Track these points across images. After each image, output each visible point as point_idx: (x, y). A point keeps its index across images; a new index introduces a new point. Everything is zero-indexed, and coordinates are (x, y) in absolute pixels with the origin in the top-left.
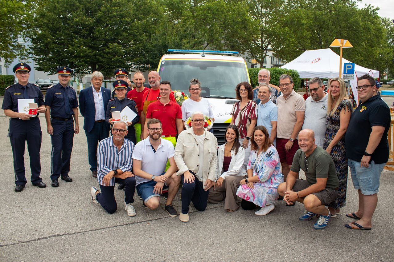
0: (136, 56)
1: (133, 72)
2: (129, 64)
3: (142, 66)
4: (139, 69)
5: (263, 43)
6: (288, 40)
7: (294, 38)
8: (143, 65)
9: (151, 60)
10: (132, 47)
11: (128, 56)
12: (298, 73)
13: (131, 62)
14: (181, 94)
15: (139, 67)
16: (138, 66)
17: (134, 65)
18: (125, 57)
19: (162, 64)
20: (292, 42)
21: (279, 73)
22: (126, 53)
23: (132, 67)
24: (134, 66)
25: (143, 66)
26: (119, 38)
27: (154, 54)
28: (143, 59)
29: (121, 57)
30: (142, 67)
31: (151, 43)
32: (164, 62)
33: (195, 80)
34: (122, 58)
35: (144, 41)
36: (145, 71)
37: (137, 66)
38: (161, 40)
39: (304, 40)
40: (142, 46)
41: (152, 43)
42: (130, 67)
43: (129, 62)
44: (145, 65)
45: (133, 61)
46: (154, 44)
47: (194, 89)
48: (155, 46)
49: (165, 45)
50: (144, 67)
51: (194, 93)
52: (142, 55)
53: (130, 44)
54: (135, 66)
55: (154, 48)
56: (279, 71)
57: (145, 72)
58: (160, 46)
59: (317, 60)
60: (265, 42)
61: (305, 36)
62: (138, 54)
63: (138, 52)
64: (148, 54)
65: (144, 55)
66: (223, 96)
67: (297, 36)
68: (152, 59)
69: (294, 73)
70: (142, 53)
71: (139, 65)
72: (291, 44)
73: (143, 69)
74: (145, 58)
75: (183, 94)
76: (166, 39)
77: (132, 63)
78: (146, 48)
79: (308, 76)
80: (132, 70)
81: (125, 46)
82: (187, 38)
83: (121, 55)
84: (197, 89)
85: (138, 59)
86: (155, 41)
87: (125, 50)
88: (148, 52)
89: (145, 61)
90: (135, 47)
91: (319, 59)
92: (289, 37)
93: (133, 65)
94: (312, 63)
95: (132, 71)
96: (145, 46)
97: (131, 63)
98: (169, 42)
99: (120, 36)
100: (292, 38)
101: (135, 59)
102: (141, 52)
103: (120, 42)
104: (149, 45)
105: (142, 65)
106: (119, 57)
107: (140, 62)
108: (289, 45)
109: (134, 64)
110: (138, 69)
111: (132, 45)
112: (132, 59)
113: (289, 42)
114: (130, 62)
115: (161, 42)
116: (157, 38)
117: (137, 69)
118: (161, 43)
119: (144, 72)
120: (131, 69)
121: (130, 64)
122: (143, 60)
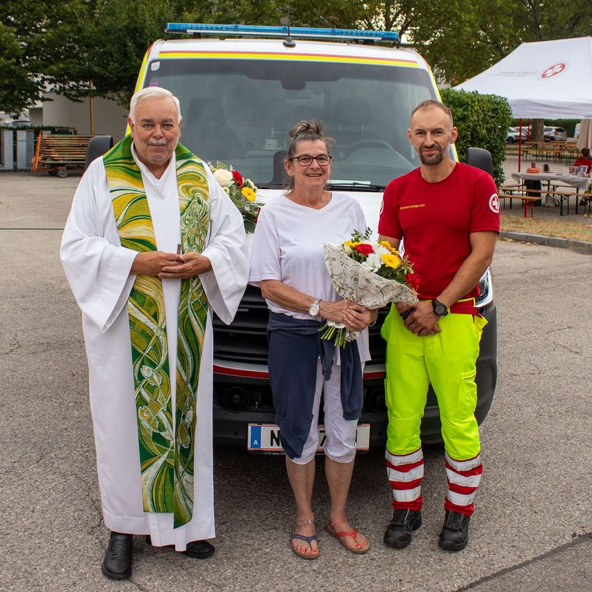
0: (57, 57)
1: (47, 102)
2: (36, 80)
3: (71, 85)
4: (65, 94)
5: (389, 25)
6: (459, 19)
7: (473, 13)
8: (74, 83)
9: (96, 69)
10: (44, 33)
11: (35, 57)
12: (508, 104)
13: (42, 75)
14: (230, 176)
15: (64, 88)
16: (62, 85)
17: (49, 83)
18: (25, 61)
19: (152, 69)
20: (467, 22)
21: (457, 104)
22: (29, 51)
23: (45, 88)
24: (49, 87)
25: (75, 86)
26: (8, 8)
27: (105, 53)
28: (74, 67)
29: (14, 60)
30: (72, 89)
31: (97, 24)
32: (158, 63)
33: (308, 127)
34: (18, 63)
35: (76, 18)
36: (79, 99)
37: (58, 86)
38: (124, 15)
39: (497, 19)
40: (73, 31)
41: (100, 21)
42: (39, 87)
43: (36, 76)
44: (81, 83)
45: (47, 71)
46: (106, 24)
47: (308, 158)
48: (107, 32)
49: (136, 29)
50: (78, 87)
51: (310, 172)
52: (70, 54)
53: (38, 26)
54: (52, 86)
55: (104, 35)
56: (459, 99)
57: (81, 101)
58: (120, 30)
59: (558, 69)
60: (395, 23)
61: (500, 8)
62: (61, 54)
63: (61, 46)
64: (87, 52)
65: (76, 56)
66: (369, 183)
67: (480, 8)
68: (99, 65)
69: (499, 104)
70: (71, 51)
71: (64, 84)
72: (466, 28)
73: (74, 93)
74: (80, 64)
75: (237, 177)
76: (136, 9)
77: (46, 77)
78: (84, 37)
79: (534, 114)
80: (46, 96)
81: (26, 33)
82: (195, 9)
83: (13, 54)
84: (320, 158)
85: (61, 66)
86: (108, 18)
87: (25, 41)
88: (89, 46)
89: (79, 73)
90: (53, 34)
91: (563, 66)
92: (460, 10)
93: (46, 83)
94: (544, 76)
95: (43, 100)
96: (80, 30)
97: (43, 78)
98: (145, 21)
99: (10, 3)
100: (469, 12)
101: (54, 68)
102: (69, 47)
103: (13, 19)
104: (89, 28)
105: (72, 83)
106: (9, 61)
107: (67, 74)
108: (458, 32)
109: (51, 81)
110: (62, 93)
111: (44, 30)
112: (45, 66)
113: (460, 22)
114: (38, 75)
115: (123, 21)
116: (112, 9)
117: (58, 93)
118: (125, 23)
119: (78, 101)
120: (41, 94)
121: (40, 79)
122: (75, 69)
